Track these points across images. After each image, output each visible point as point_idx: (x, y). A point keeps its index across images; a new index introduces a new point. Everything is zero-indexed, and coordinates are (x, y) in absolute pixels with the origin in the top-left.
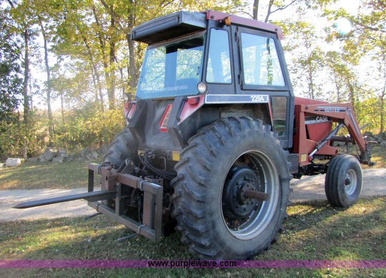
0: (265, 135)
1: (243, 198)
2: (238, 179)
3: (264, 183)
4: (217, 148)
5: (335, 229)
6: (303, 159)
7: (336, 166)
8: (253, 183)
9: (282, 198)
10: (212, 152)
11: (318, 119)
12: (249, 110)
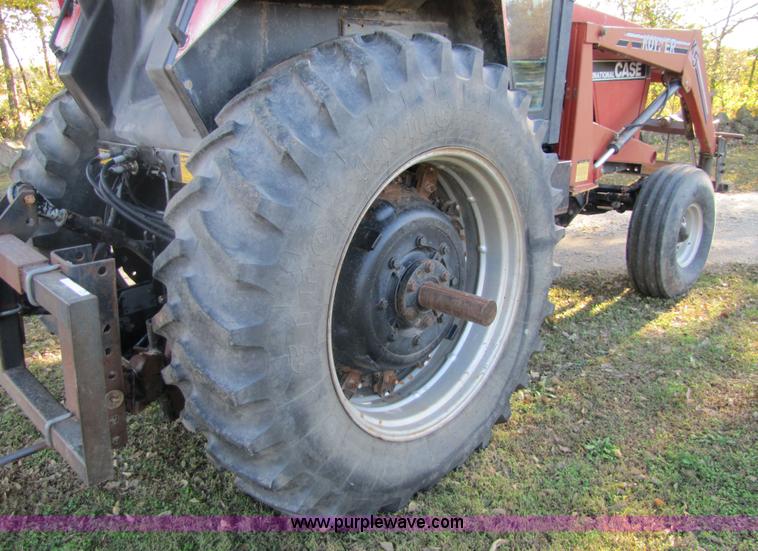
0: (489, 101)
1: (409, 312)
2: (395, 248)
3: (478, 253)
4: (312, 142)
5: (661, 372)
6: (581, 175)
7: (659, 195)
8: (445, 258)
9: (529, 299)
10: (287, 156)
11: (620, 70)
12: (438, 23)
